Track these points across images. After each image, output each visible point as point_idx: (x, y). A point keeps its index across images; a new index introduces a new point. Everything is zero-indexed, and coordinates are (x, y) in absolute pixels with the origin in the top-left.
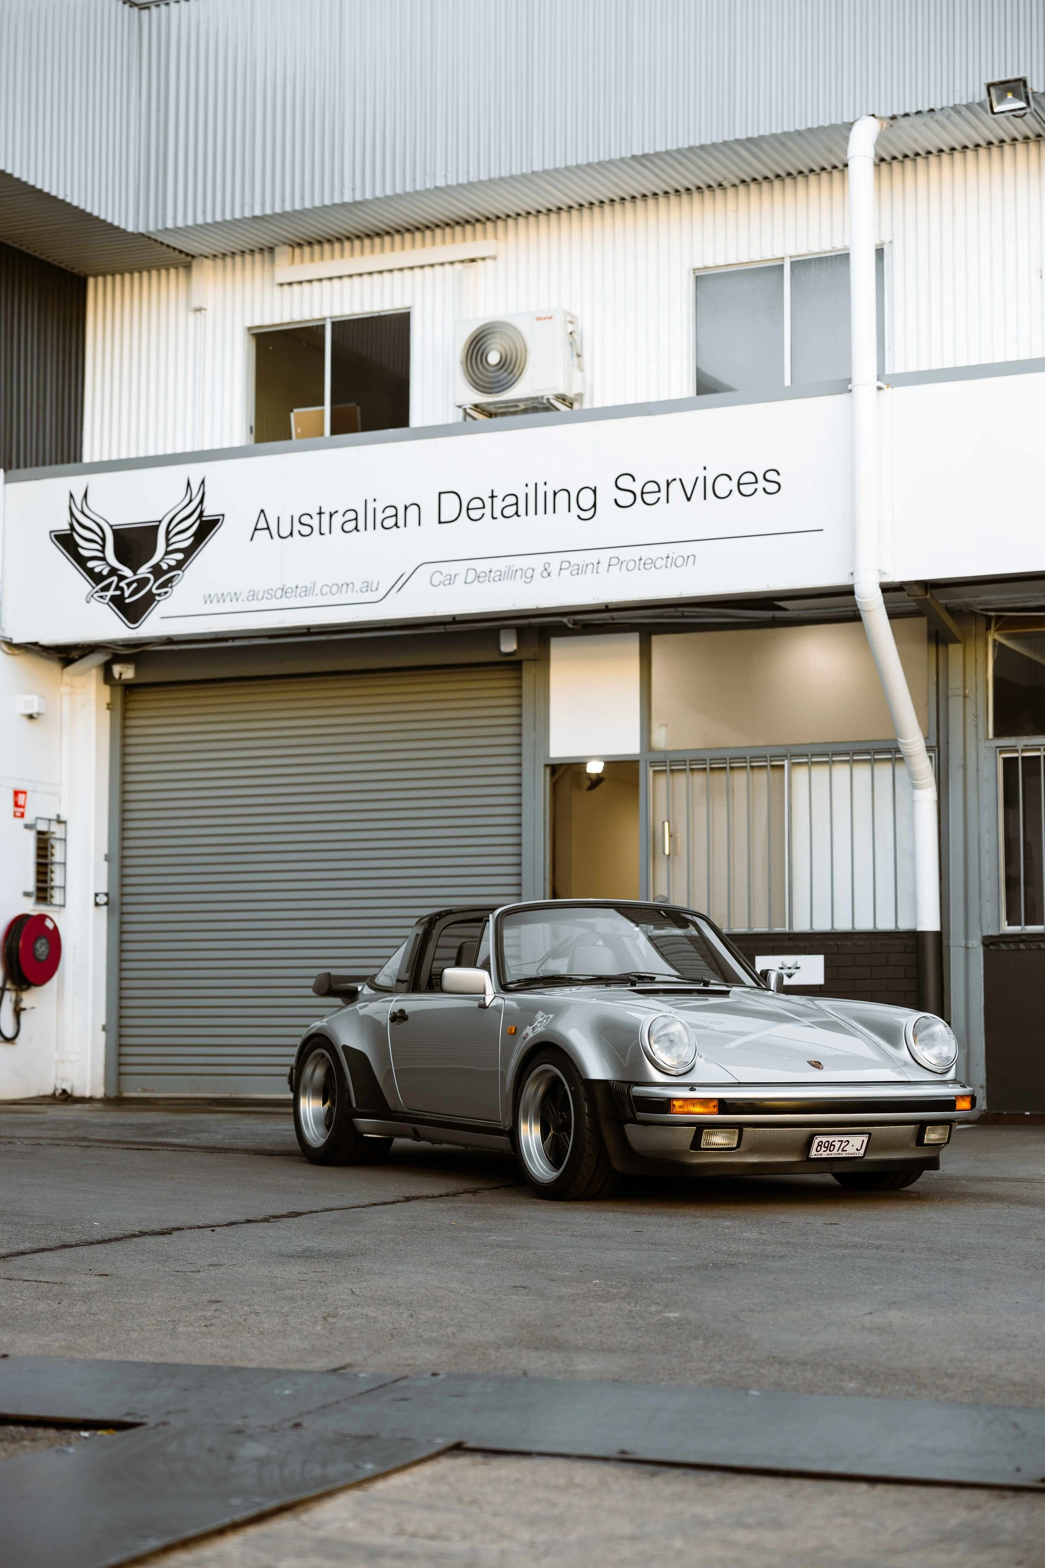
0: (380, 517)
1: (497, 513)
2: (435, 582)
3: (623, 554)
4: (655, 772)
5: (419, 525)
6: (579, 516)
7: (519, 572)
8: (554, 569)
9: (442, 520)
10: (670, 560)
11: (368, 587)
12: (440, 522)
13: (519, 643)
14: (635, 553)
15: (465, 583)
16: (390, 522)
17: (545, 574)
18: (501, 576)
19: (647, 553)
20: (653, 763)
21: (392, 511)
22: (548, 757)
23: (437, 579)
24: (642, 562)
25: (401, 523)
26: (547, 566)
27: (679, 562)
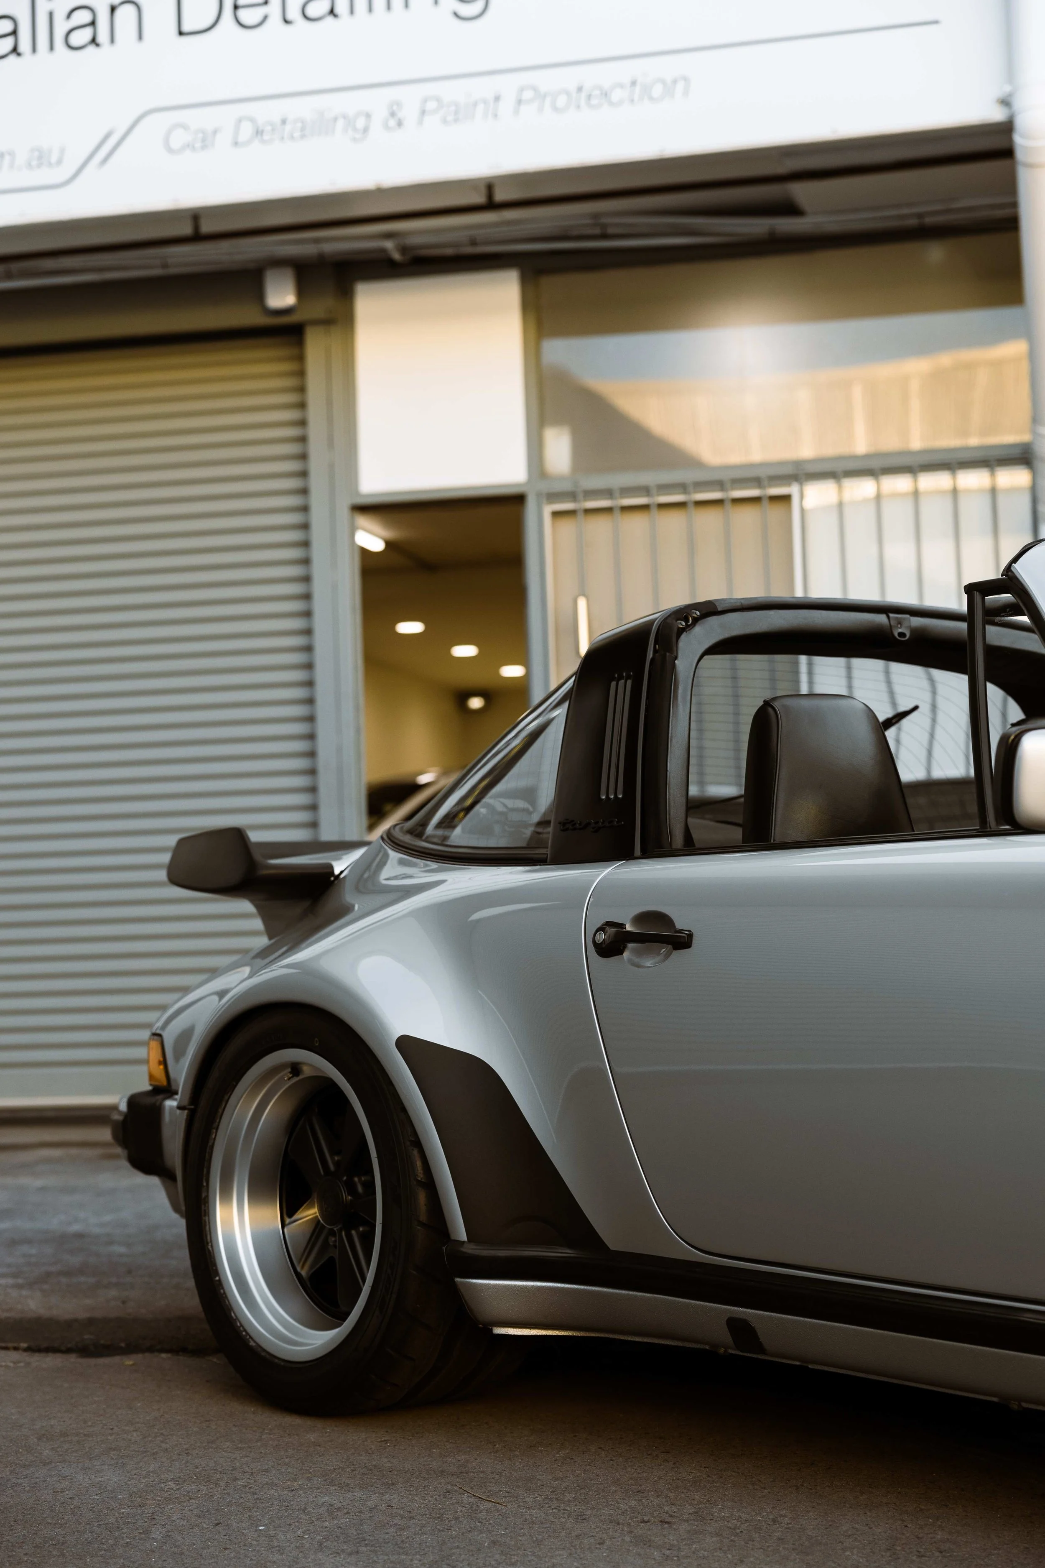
0: (61, 28)
1: (293, 13)
2: (175, 144)
3: (546, 81)
4: (556, 514)
5: (140, 37)
6: (456, 14)
7: (341, 123)
8: (409, 113)
9: (186, 28)
10: (638, 89)
11: (41, 158)
12: (181, 33)
13: (301, 293)
14: (569, 78)
15: (236, 144)
16: (81, 37)
17: (392, 123)
18: (305, 130)
19: (590, 76)
20: (553, 497)
21: (84, 17)
22: (357, 493)
23: (179, 139)
24: (583, 95)
25: (103, 36)
26: (395, 108)
27: (657, 91)
